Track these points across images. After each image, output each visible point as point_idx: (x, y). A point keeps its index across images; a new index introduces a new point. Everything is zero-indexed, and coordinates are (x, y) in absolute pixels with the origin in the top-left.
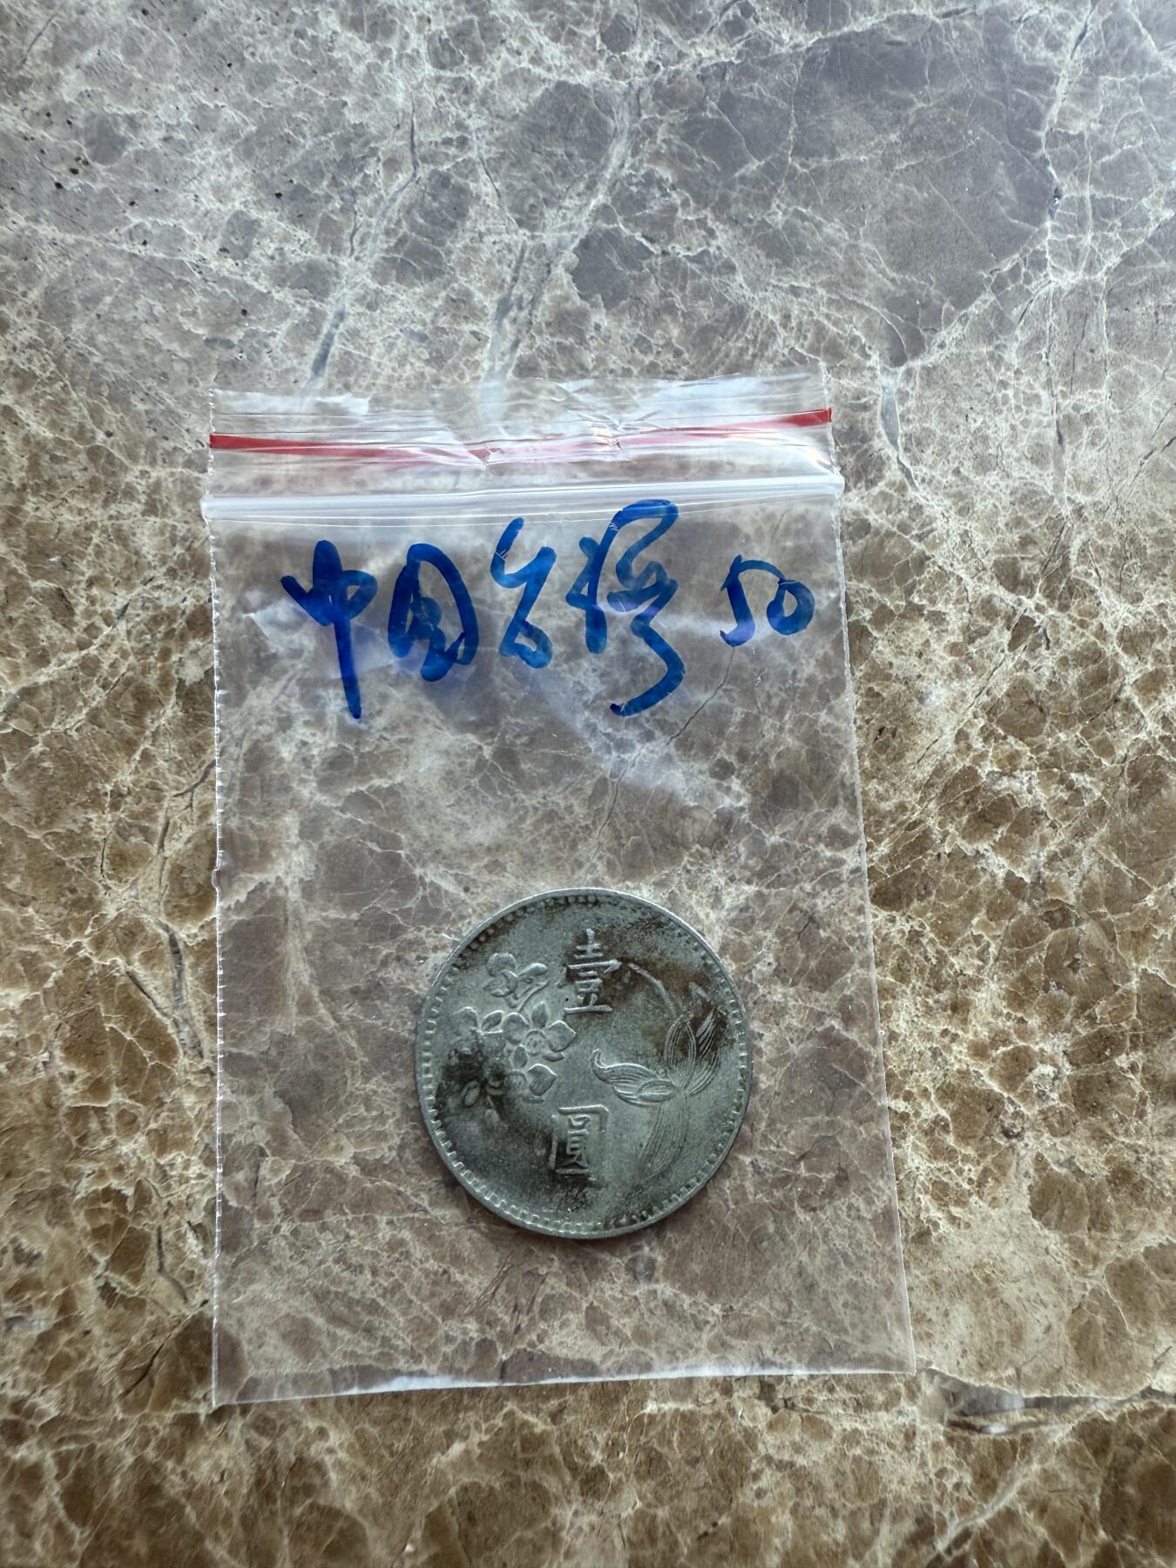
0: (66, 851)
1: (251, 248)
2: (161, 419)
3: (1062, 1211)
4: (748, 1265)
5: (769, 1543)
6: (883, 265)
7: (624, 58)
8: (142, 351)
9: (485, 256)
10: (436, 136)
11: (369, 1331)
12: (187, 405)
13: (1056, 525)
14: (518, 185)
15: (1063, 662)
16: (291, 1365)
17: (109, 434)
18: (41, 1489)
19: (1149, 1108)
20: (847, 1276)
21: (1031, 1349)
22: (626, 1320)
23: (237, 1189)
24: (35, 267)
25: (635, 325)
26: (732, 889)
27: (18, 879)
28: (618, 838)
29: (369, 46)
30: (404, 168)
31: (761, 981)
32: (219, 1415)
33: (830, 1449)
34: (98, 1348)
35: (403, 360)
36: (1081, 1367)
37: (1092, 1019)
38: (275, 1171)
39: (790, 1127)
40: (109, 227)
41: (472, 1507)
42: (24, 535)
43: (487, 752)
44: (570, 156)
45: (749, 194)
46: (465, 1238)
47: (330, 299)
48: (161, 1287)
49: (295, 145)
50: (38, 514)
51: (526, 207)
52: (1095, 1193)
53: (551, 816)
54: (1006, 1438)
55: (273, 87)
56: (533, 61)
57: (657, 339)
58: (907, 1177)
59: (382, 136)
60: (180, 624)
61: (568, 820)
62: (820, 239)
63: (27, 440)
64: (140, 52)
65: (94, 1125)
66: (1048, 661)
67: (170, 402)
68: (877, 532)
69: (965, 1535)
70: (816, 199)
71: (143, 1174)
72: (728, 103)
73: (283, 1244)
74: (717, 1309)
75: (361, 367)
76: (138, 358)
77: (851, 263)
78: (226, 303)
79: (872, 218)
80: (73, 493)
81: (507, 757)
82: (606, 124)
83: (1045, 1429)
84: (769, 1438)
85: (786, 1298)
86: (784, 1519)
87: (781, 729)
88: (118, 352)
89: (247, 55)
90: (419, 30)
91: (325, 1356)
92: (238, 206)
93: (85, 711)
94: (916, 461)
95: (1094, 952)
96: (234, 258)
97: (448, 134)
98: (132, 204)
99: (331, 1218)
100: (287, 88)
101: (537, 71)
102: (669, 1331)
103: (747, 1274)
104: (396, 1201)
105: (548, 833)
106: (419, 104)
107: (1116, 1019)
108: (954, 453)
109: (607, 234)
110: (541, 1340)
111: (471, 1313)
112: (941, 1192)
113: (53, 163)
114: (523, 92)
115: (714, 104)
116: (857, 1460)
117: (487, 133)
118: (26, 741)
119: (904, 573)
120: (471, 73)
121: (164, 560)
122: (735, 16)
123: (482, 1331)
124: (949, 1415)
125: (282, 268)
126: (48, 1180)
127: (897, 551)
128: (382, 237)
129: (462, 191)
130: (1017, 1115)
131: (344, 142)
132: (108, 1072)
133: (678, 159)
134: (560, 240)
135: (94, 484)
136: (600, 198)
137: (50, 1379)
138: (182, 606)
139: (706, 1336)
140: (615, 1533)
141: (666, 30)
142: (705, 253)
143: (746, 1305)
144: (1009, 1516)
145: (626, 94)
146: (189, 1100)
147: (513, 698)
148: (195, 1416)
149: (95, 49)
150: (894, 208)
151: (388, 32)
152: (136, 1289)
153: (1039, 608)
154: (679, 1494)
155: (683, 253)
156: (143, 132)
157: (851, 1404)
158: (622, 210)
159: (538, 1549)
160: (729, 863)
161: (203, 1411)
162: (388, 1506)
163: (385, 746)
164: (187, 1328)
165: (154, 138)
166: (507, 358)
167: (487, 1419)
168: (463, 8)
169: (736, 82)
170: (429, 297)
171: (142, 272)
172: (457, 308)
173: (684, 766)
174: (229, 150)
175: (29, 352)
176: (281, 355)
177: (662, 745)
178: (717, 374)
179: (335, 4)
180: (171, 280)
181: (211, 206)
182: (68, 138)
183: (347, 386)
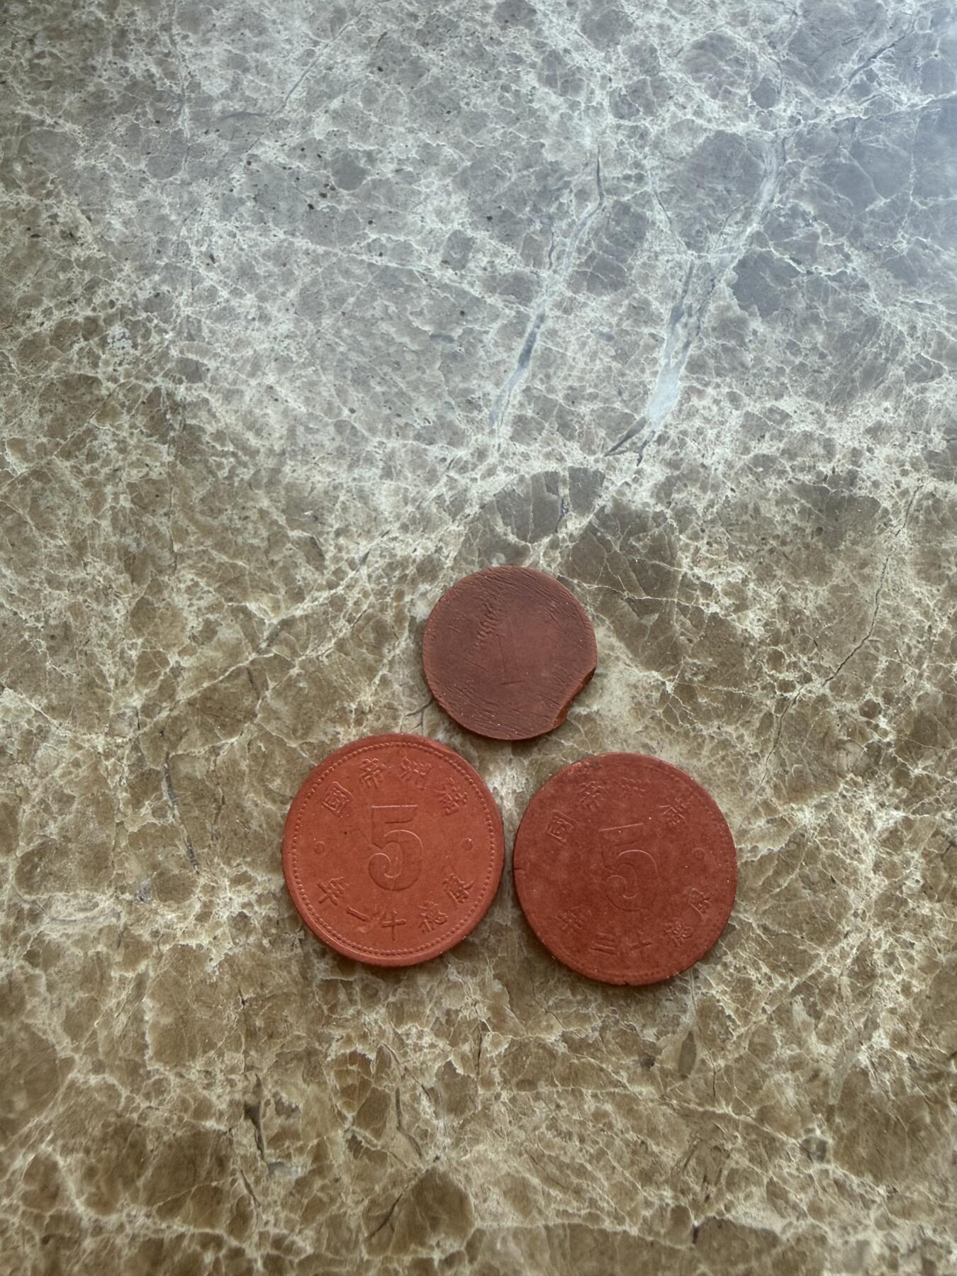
1: (467, 261)
2: (395, 400)
4: (908, 1152)
7: (771, 113)
9: (660, 272)
10: (618, 173)
11: (578, 1192)
12: (416, 389)
14: (687, 215)
16: (512, 1220)
17: (352, 411)
22: (802, 1196)
23: (463, 1058)
24: (292, 273)
25: (786, 331)
26: (883, 814)
27: (278, 781)
28: (783, 764)
29: (562, 99)
30: (592, 198)
31: (911, 896)
32: (449, 1261)
34: (347, 1194)
35: (593, 356)
38: (496, 1044)
39: (941, 1028)
40: (351, 242)
42: (283, 493)
43: (670, 687)
44: (729, 191)
45: (877, 226)
46: (660, 1114)
47: (533, 304)
48: (399, 1144)
49: (502, 177)
50: (295, 475)
51: (693, 233)
53: (725, 744)
55: (484, 130)
56: (696, 113)
57: (805, 343)
59: (573, 172)
60: (411, 571)
61: (739, 747)
62: (939, 264)
63: (285, 413)
64: (377, 100)
65: (342, 996)
67: (403, 385)
70: (934, 231)
71: (383, 1042)
72: (858, 151)
73: (503, 1109)
74: (882, 1190)
75: (559, 361)
76: (376, 349)
78: (447, 305)
80: (323, 459)
81: (686, 690)
82: (757, 166)
85: (943, 1183)
87: (921, 676)
88: (359, 343)
89: (462, 104)
90: (603, 87)
91: (540, 1212)
92: (456, 226)
93: (333, 641)
96: (454, 269)
97: (628, 172)
98: (370, 222)
99: (544, 1088)
100: (497, 131)
101: (699, 121)
102: (841, 1207)
103: (907, 1160)
104: (599, 1077)
105: (723, 758)
106: (603, 146)
109: (761, 255)
110: (728, 1209)
111: (666, 1182)
113: (307, 188)
114: (688, 138)
115: (846, 152)
117: (659, 171)
118: (285, 665)
120: (646, 123)
121: (398, 517)
122: (861, 80)
123: (676, 1198)
125: (493, 278)
126: (304, 1043)
128: (575, 254)
129: (641, 217)
131: (543, 176)
133: (817, 195)
134: (722, 260)
135: (341, 453)
136: (754, 227)
137: (307, 1219)
138: (413, 555)
139: (874, 1214)
141: (805, 91)
142: (843, 273)
143: (908, 1188)
145: (773, 142)
147: (690, 641)
148: (430, 1261)
149: (340, 98)
151: (577, 88)
152: (379, 1143)
155: (824, 273)
156: (379, 165)
158: (773, 236)
160: (879, 791)
161: (437, 1256)
164: (421, 1181)
165: (387, 170)
166: (680, 356)
168: (637, 69)
169: (863, 134)
170: (614, 304)
171: (378, 278)
172: (638, 314)
173: (838, 705)
174: (448, 180)
175: (287, 341)
176: (493, 349)
177: (818, 686)
178: (857, 374)
179: (533, 65)
180: (403, 285)
181: (434, 226)
182: (318, 169)
183: (548, 377)
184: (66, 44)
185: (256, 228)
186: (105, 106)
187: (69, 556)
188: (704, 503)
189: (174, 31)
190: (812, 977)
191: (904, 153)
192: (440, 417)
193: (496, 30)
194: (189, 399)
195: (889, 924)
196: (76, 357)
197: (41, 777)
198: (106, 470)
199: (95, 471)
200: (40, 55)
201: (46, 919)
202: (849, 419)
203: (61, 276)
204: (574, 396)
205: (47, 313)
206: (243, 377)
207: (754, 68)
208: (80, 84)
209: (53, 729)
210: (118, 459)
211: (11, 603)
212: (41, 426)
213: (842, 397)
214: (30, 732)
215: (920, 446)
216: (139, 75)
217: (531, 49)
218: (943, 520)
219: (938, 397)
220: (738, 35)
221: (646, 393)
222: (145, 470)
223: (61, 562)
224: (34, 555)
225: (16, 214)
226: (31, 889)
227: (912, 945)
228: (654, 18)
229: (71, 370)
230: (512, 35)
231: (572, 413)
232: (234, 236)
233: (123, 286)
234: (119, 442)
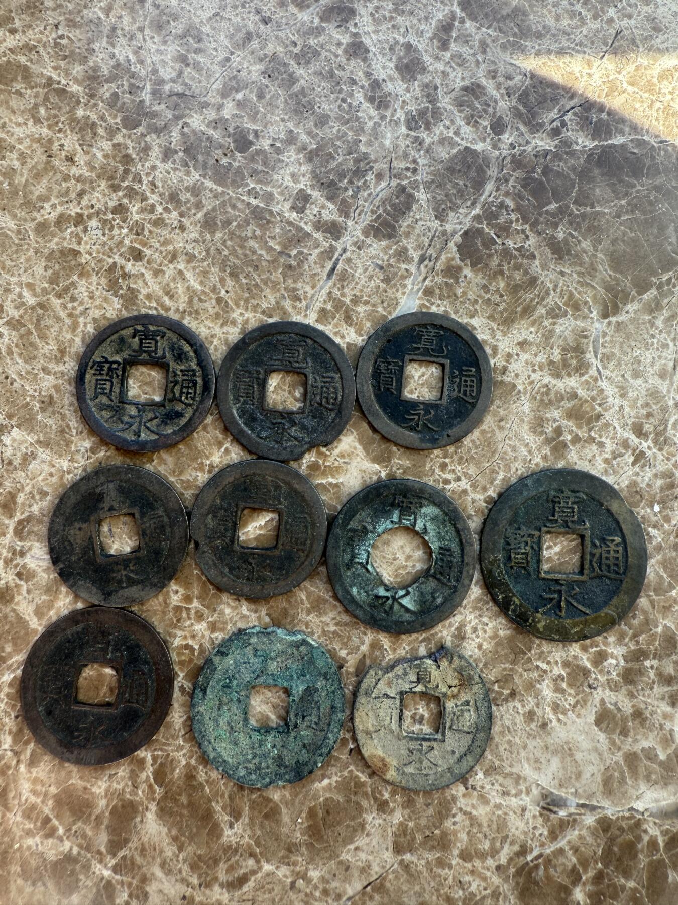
0: (185, 489)
1: (305, 209)
2: (253, 288)
3: (609, 724)
5: (455, 844)
6: (606, 267)
7: (499, 139)
8: (248, 252)
10: (403, 165)
12: (266, 283)
13: (665, 410)
15: (656, 475)
17: (227, 292)
18: (144, 769)
19: (656, 686)
20: (509, 737)
21: (584, 782)
24: (201, 202)
25: (483, 278)
29: (376, 112)
30: (385, 179)
33: (488, 810)
34: (174, 712)
35: (371, 278)
36: (604, 794)
37: (638, 642)
40: (238, 187)
41: (329, 808)
43: (383, 474)
44: (466, 186)
45: (548, 220)
47: (340, 241)
49: (334, 158)
51: (441, 210)
52: (624, 720)
54: (566, 818)
55: (326, 126)
56: (455, 133)
57: (492, 288)
58: (542, 698)
59: (376, 161)
62: (579, 249)
63: (188, 288)
64: (264, 97)
65: (184, 615)
66: (648, 474)
67: (258, 280)
68: (580, 399)
69: (540, 856)
70: (580, 228)
71: (203, 640)
72: (546, 171)
75: (350, 278)
76: (246, 256)
77: (592, 264)
78: (290, 234)
79: (606, 243)
80: (207, 318)
82: (485, 172)
83: (583, 817)
84: (461, 800)
86: (463, 836)
88: (236, 251)
89: (316, 107)
90: (402, 108)
92: (302, 186)
94: (605, 367)
95: (645, 613)
96: (297, 213)
97: (408, 165)
98: (251, 176)
100: (335, 127)
101: (456, 139)
106: (397, 146)
107: (648, 644)
108: (623, 366)
109: (477, 229)
112: (556, 708)
113: (216, 149)
114: (448, 149)
115: (539, 171)
116: (499, 816)
117: (427, 168)
119: (589, 421)
120: (424, 135)
122: (557, 125)
123: (343, 733)
124: (542, 804)
127: (588, 409)
128: (369, 213)
129: (411, 196)
130: (596, 679)
132: (193, 593)
133: (519, 196)
134: (454, 229)
135: (217, 315)
136: (477, 211)
140: (389, 830)
141: (523, 128)
142: (523, 247)
144: (561, 851)
145: (498, 158)
146: (228, 611)
147: (399, 450)
149: (243, 92)
150: (617, 239)
151: (387, 107)
153: (649, 448)
154: (419, 818)
155: (512, 245)
156: (260, 139)
157: (501, 792)
158: (487, 218)
159: (355, 830)
162: (293, 801)
163: (337, 463)
165: (265, 144)
166: (420, 285)
167: (341, 771)
168: (425, 100)
169: (552, 161)
170: (387, 247)
171: (253, 212)
172: (400, 256)
173: (472, 496)
174: (301, 156)
175: (194, 244)
176: (313, 265)
177: (464, 484)
178: (519, 309)
179: (362, 87)
180: (266, 219)
181: (289, 184)
182: (224, 137)
183: (343, 287)
184: (78, 31)
185: (182, 169)
186: (99, 77)
187: (56, 356)
188: (419, 373)
189: (146, 33)
190: (432, 635)
191: (572, 176)
192: (277, 303)
193: (343, 60)
194: (133, 272)
195: (477, 613)
196: (68, 237)
197: (31, 480)
198: (81, 308)
199: (74, 308)
200: (61, 37)
201: (28, 555)
202: (510, 336)
203: (64, 185)
204: (356, 300)
205: (54, 206)
206: (166, 262)
207: (494, 108)
208: (84, 60)
209: (39, 454)
210: (88, 303)
211: (21, 379)
212: (45, 277)
213: (508, 322)
214: (26, 454)
215: (546, 356)
216: (121, 59)
217: (362, 76)
218: (550, 400)
219: (562, 329)
220: (490, 86)
221: (397, 304)
222: (104, 311)
223: (51, 359)
224: (36, 353)
225: (39, 141)
226: (21, 539)
227: (487, 625)
228: (440, 66)
229: (65, 245)
230: (352, 65)
231: (354, 311)
232: (169, 173)
233: (100, 196)
234: (90, 292)
